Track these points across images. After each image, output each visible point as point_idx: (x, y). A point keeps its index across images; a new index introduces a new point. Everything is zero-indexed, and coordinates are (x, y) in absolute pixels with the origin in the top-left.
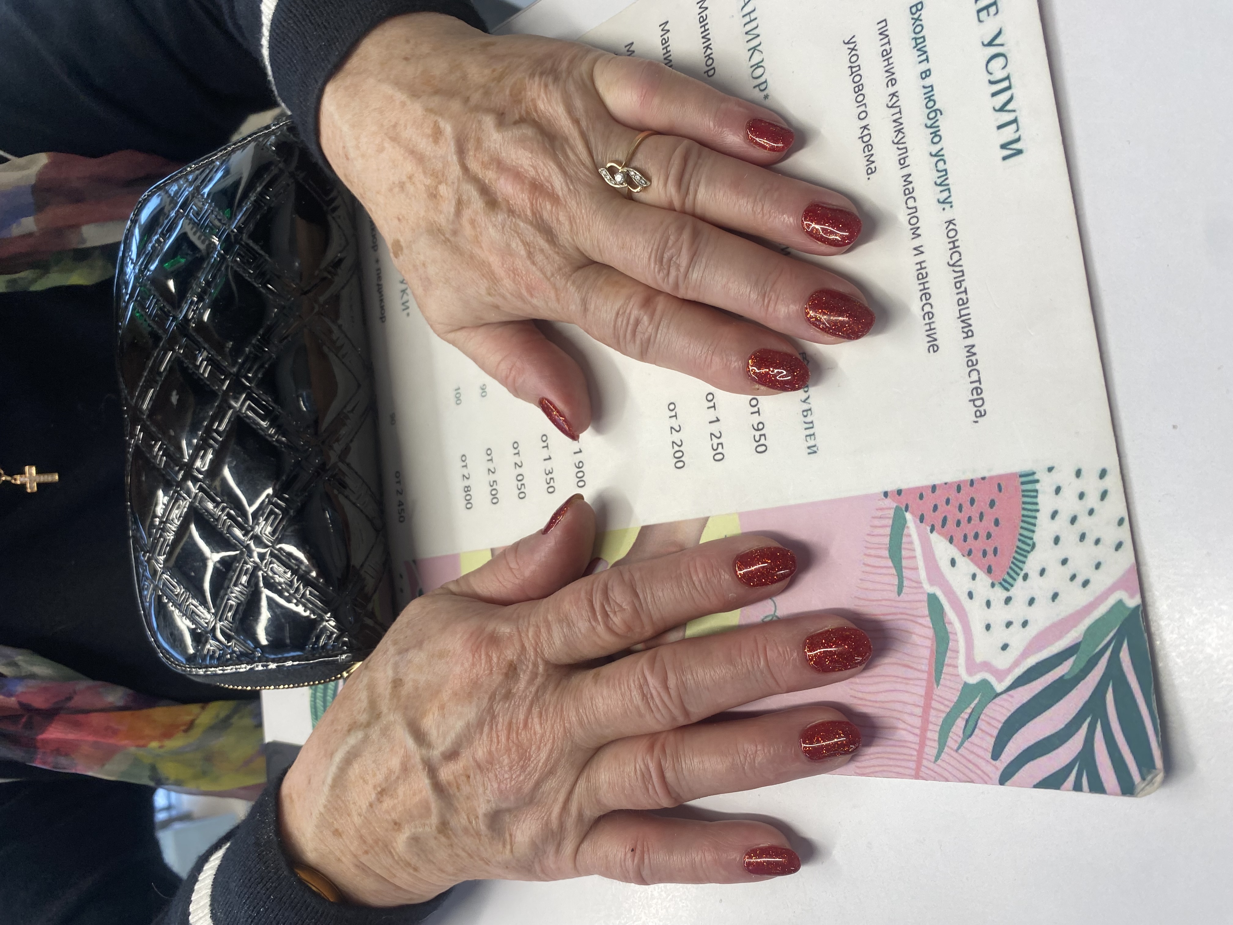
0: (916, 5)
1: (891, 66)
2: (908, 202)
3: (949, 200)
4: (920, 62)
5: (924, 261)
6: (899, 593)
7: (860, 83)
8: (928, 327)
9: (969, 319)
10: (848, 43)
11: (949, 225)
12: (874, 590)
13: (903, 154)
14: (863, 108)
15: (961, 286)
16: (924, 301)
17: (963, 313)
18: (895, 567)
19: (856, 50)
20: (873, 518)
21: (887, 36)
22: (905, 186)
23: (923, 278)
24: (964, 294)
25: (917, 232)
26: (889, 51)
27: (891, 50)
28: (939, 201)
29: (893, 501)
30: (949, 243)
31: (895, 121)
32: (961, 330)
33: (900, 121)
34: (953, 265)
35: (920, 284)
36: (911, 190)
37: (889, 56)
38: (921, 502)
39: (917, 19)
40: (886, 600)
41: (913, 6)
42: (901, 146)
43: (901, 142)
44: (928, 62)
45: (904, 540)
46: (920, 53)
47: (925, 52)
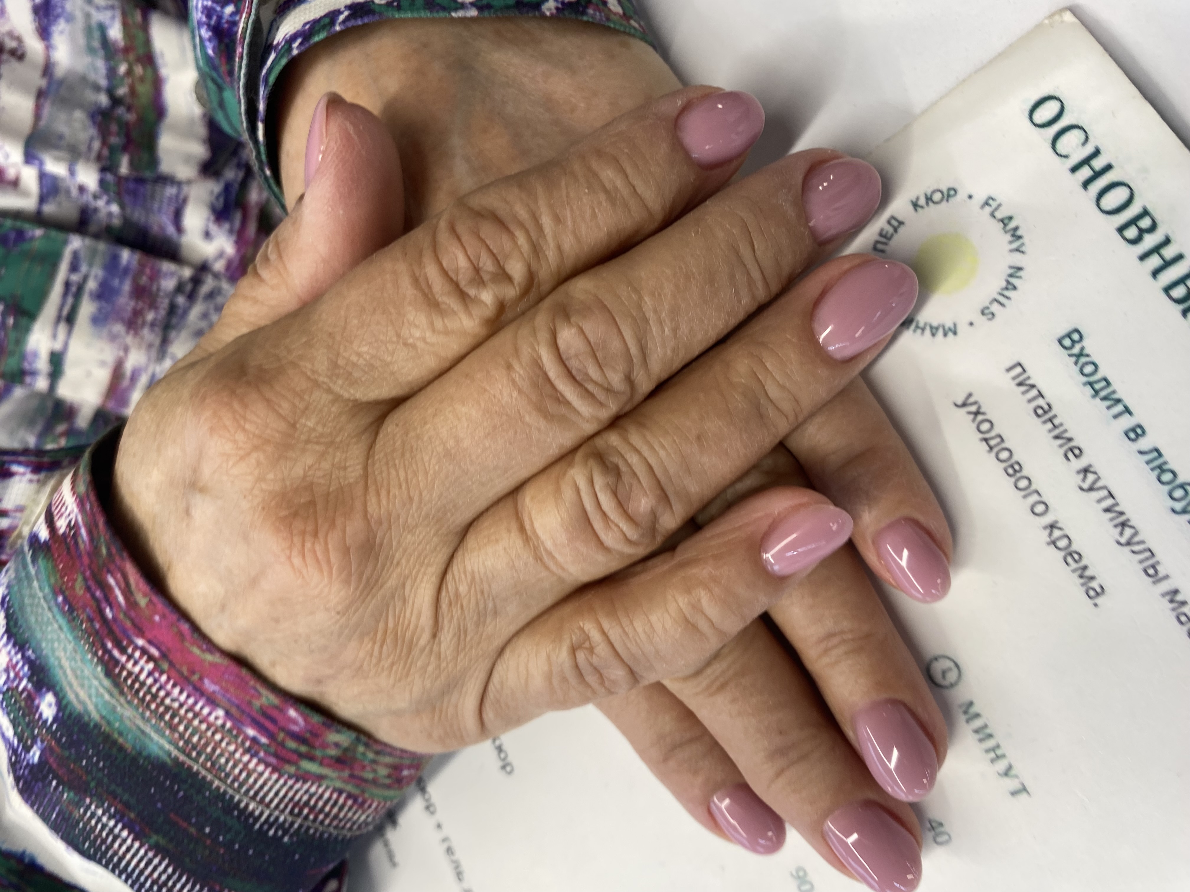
0: (1069, 335)
1: (1061, 429)
4: (1116, 417)
7: (1013, 460)
10: (964, 405)
13: (1147, 559)
14: (1035, 498)
19: (984, 414)
21: (1033, 386)
22: (1174, 609)
26: (1046, 407)
27: (1049, 405)
31: (1107, 510)
33: (1117, 509)
37: (1050, 414)
39: (1081, 354)
41: (1063, 337)
42: (1136, 548)
43: (1136, 539)
44: (1130, 413)
46: (1108, 403)
47: (1118, 401)
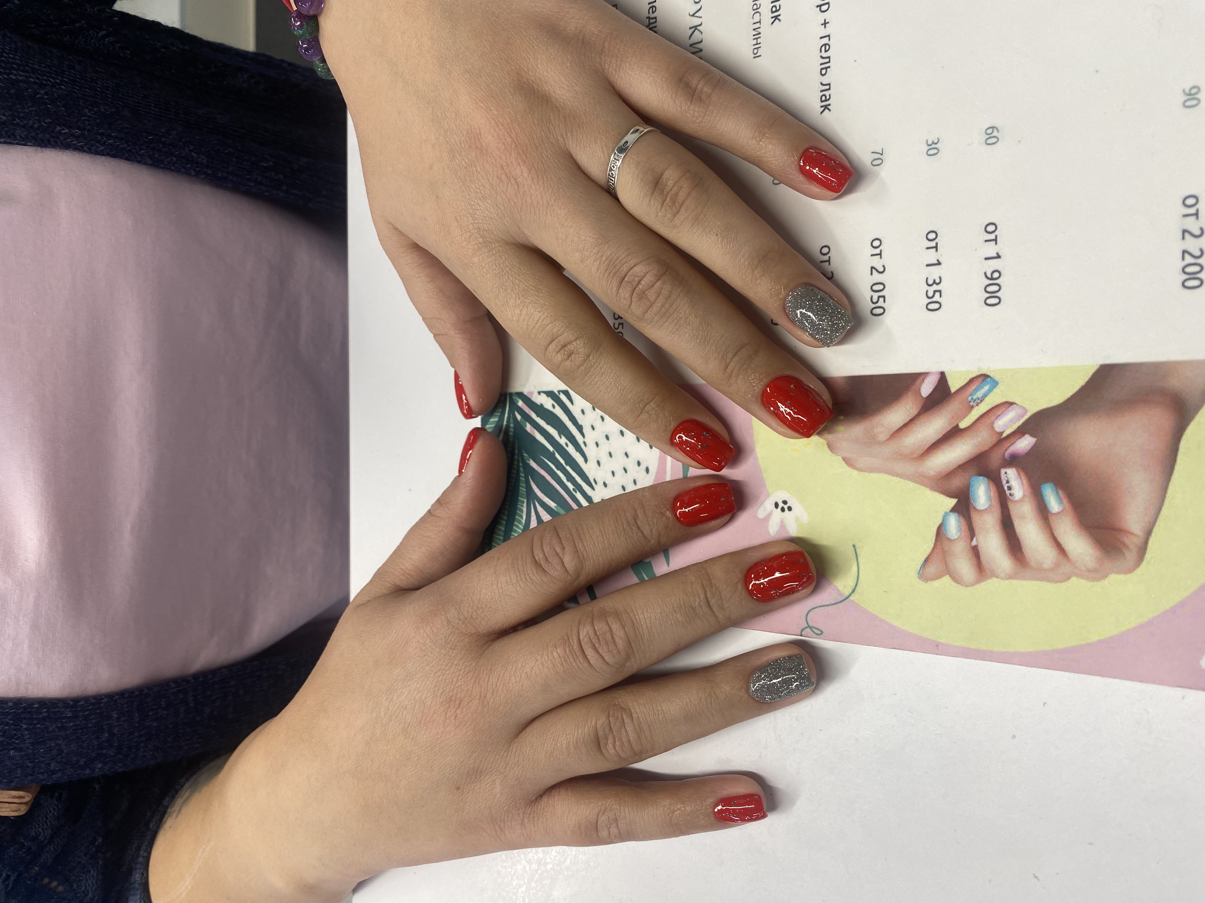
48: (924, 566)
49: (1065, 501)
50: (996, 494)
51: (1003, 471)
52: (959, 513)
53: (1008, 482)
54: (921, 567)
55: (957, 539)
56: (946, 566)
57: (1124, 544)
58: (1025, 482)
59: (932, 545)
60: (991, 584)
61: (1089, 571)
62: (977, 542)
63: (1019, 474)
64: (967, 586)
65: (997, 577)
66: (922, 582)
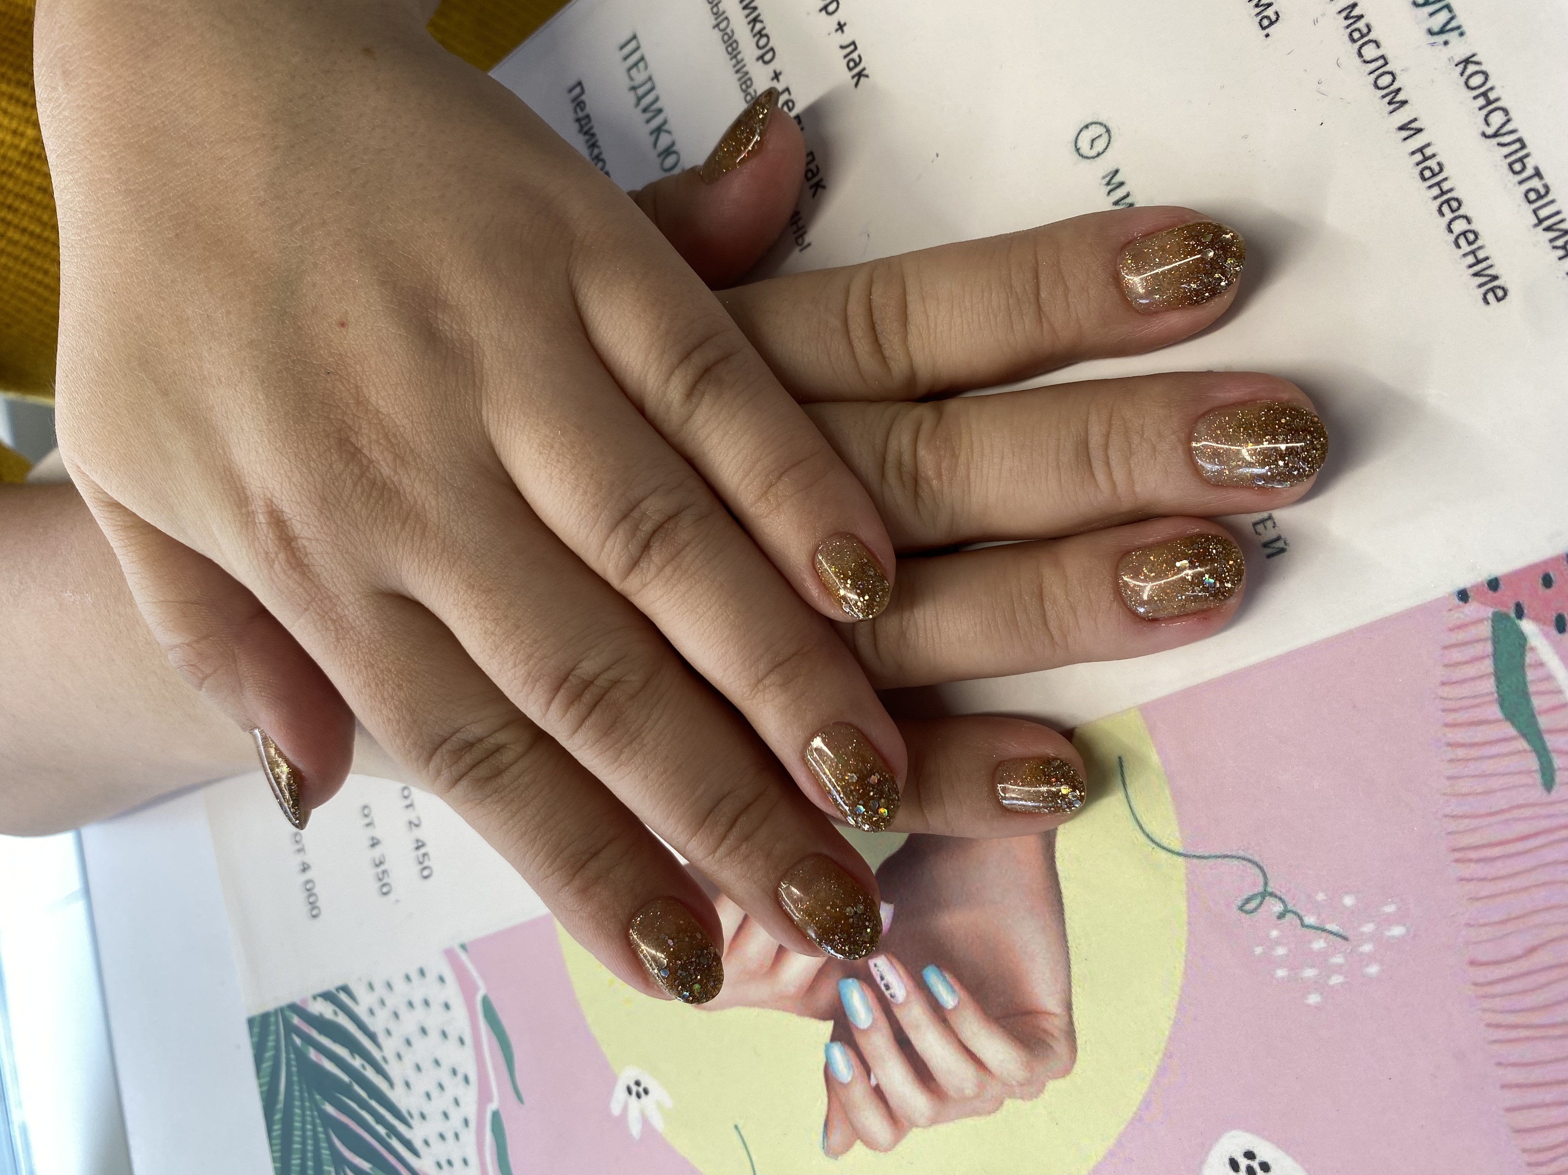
2: (1363, 51)
3: (1453, 24)
5: (1428, 145)
6: (1549, 783)
8: (1471, 259)
9: (1562, 221)
11: (1465, 68)
12: (1487, 793)
15: (1524, 168)
16: (1449, 215)
17: (1543, 213)
18: (1524, 735)
20: (1445, 648)
22: (1348, 27)
23: (1434, 175)
24: (1536, 179)
25: (1400, 97)
28: (1431, 32)
29: (1484, 604)
30: (1475, 98)
32: (1548, 246)
34: (1495, 135)
35: (1430, 187)
36: (1365, 30)
38: (1548, 592)
40: (1519, 807)
45: (1531, 675)
48: (827, 1134)
49: (957, 987)
50: (875, 1000)
51: (871, 963)
52: (841, 1041)
53: (882, 978)
54: (824, 1137)
55: (852, 1081)
56: (852, 1126)
57: (1045, 1031)
58: (902, 972)
59: (826, 1100)
60: (915, 1138)
61: (1021, 1085)
62: (877, 1079)
63: (891, 963)
64: (886, 1150)
65: (917, 1126)
66: (832, 1160)
